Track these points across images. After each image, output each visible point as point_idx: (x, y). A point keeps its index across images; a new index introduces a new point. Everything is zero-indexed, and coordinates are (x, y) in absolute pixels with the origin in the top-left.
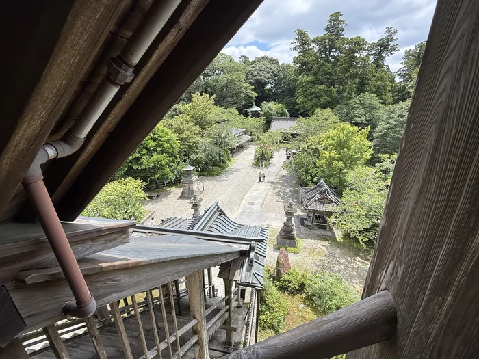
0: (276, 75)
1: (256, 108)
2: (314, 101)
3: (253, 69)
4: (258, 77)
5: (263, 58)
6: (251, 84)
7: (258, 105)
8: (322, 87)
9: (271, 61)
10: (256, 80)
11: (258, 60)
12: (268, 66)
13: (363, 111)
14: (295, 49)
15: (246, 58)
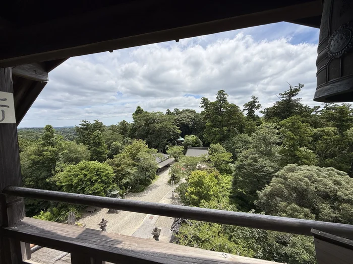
0: (194, 119)
1: (181, 139)
2: (212, 137)
3: (180, 117)
4: (182, 121)
5: (186, 110)
6: (178, 126)
7: (183, 137)
8: (216, 129)
9: (191, 112)
10: (181, 123)
11: (184, 111)
12: (189, 115)
13: (241, 145)
14: (202, 106)
15: (177, 109)
